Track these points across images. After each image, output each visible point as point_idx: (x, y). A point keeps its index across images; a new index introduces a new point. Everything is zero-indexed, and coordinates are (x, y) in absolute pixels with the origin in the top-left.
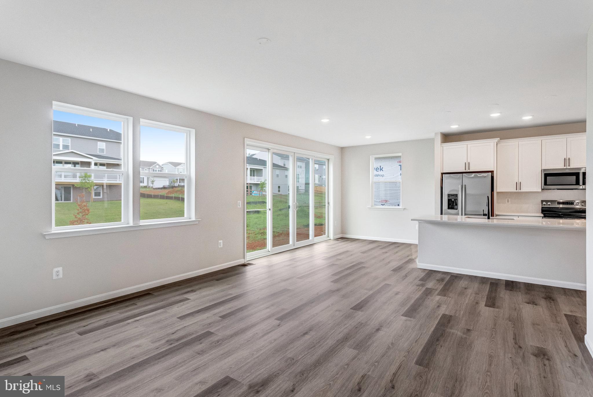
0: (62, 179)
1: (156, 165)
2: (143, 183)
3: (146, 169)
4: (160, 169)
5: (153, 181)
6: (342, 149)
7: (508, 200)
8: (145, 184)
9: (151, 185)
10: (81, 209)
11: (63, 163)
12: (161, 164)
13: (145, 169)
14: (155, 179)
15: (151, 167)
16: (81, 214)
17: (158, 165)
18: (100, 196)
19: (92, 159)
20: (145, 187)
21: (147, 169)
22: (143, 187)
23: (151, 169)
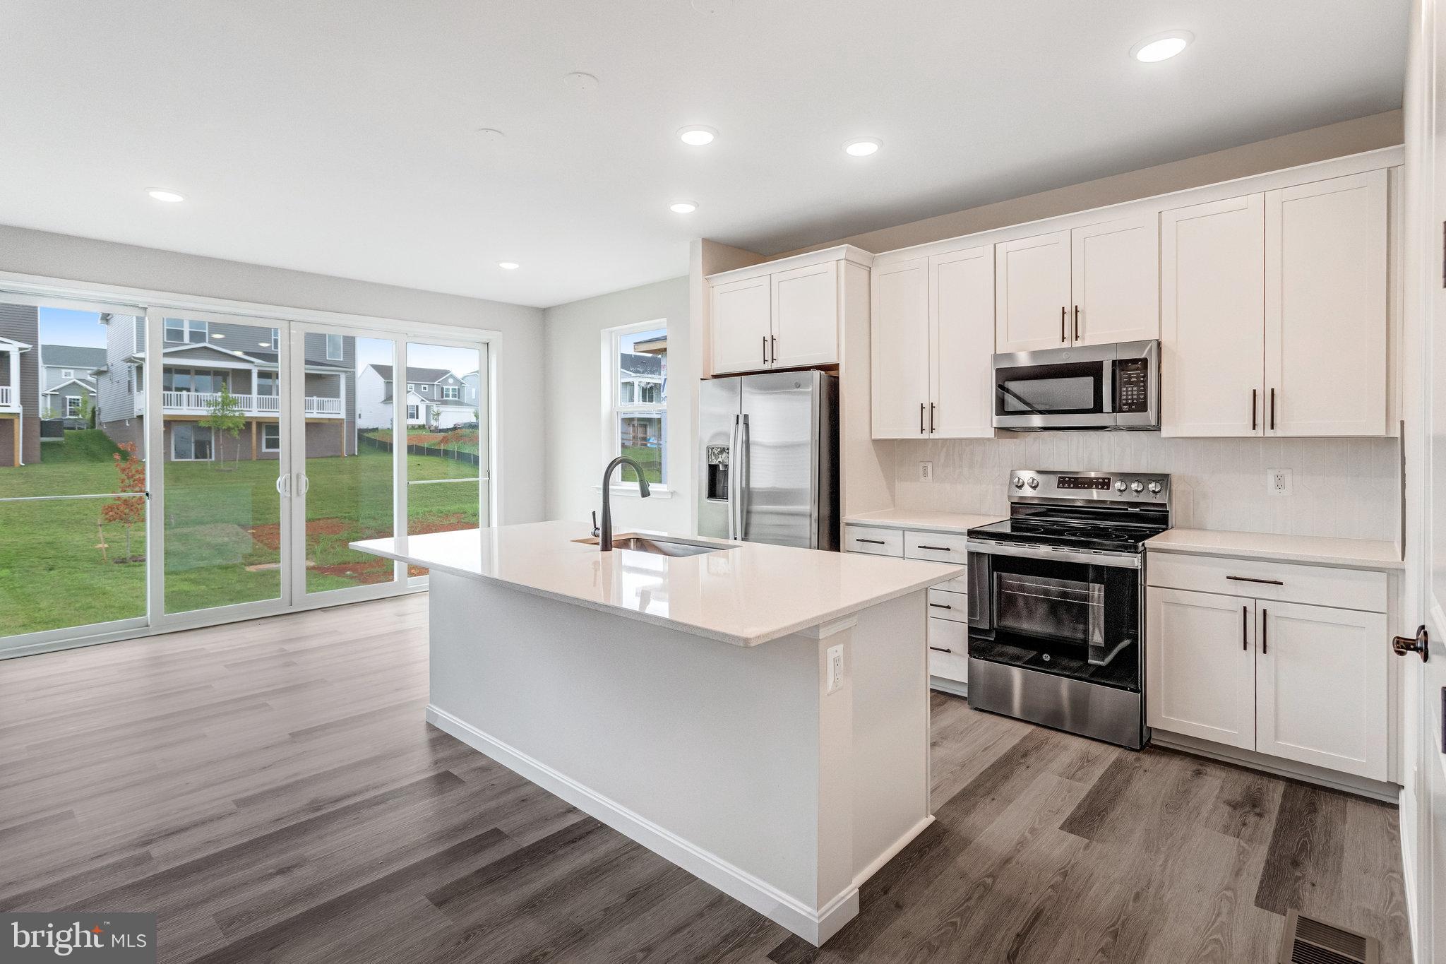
0: (182, 409)
1: (447, 378)
2: (417, 418)
3: (425, 386)
4: (457, 387)
5: (438, 414)
6: (544, 314)
7: (925, 469)
8: (421, 421)
9: (434, 423)
10: (129, 478)
11: (193, 372)
12: (459, 376)
13: (423, 386)
14: (442, 408)
15: (435, 383)
17: (452, 376)
19: (252, 362)
20: (422, 427)
21: (427, 386)
22: (417, 427)
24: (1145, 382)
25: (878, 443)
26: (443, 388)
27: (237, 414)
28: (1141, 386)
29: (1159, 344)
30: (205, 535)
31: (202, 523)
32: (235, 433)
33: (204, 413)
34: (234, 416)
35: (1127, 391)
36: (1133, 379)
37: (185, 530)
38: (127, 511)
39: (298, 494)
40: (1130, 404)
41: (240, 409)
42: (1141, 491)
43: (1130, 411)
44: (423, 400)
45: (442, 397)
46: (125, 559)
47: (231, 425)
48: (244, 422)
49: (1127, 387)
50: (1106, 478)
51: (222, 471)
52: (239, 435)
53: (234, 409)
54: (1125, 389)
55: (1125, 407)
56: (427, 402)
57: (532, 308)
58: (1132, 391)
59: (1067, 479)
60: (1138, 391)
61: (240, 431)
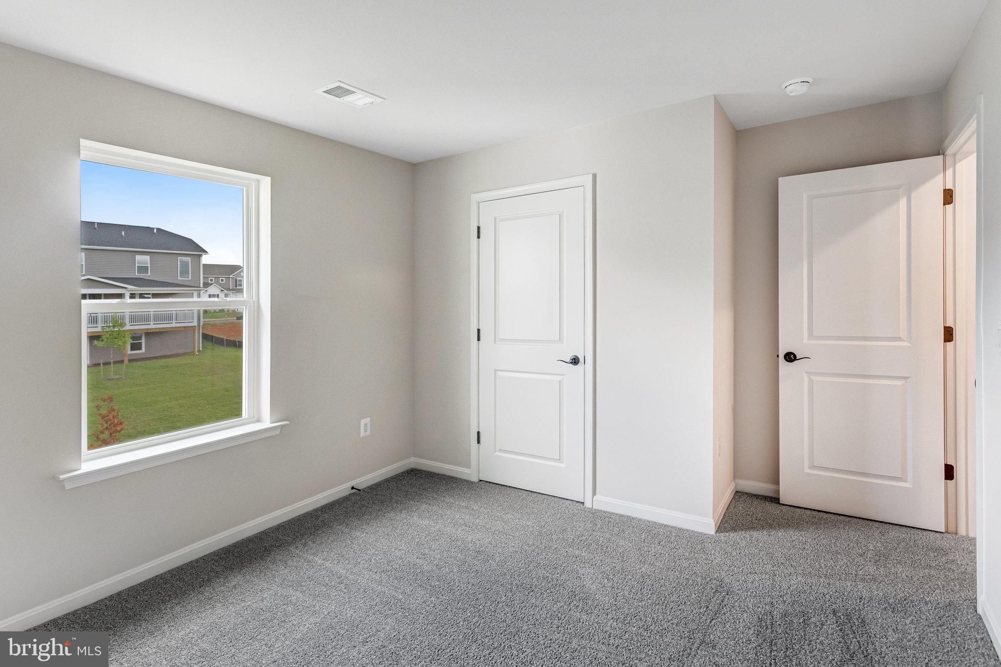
1: (238, 271)
10: (106, 422)
13: (221, 279)
15: (230, 276)
16: (107, 433)
18: (140, 349)
21: (224, 279)
23: (231, 279)
26: (236, 280)
44: (222, 290)
45: (236, 286)
56: (226, 291)
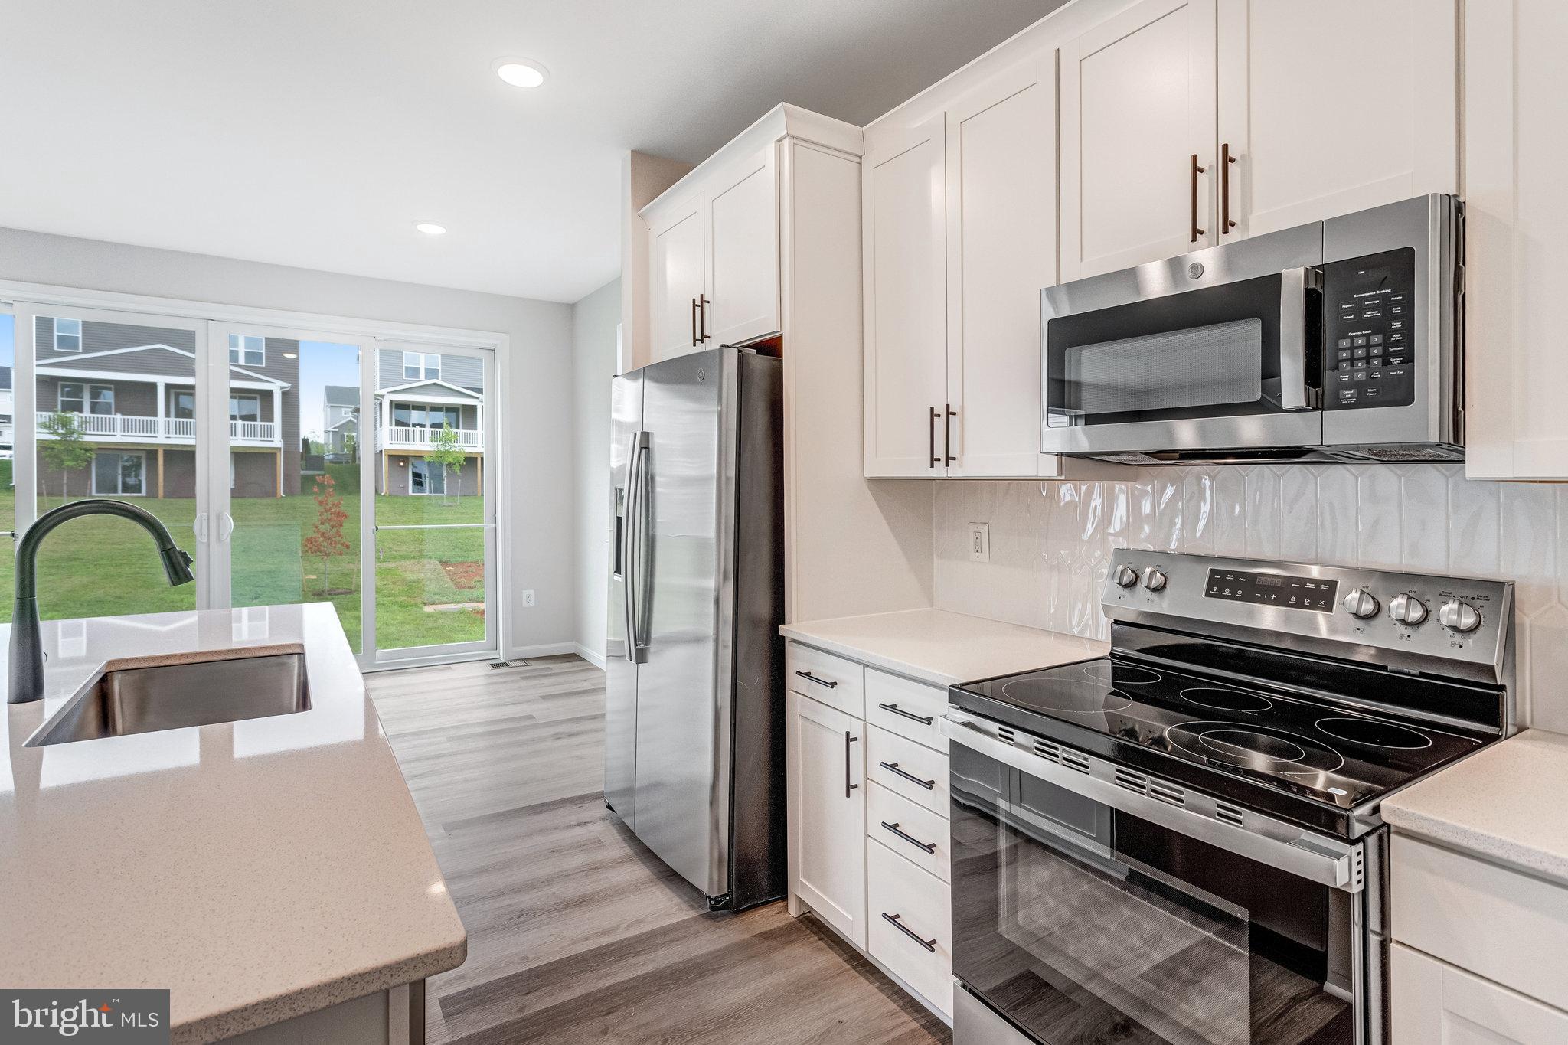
7: (977, 534)
19: (477, 398)
24: (1408, 317)
25: (880, 485)
27: (458, 449)
28: (1397, 331)
29: (1457, 210)
30: (405, 571)
31: (407, 558)
32: (457, 468)
33: (428, 448)
34: (455, 452)
35: (1352, 348)
36: (1369, 315)
37: (391, 565)
38: (325, 544)
39: (219, 539)
40: (1360, 382)
41: (461, 444)
42: (1416, 624)
43: (1361, 403)
46: (323, 591)
47: (451, 460)
48: (463, 456)
49: (1352, 338)
50: (1326, 582)
51: (444, 506)
52: (460, 470)
53: (456, 444)
54: (1345, 343)
55: (1348, 393)
57: (551, 302)
58: (1368, 346)
59: (1230, 577)
60: (1385, 345)
61: (461, 466)
